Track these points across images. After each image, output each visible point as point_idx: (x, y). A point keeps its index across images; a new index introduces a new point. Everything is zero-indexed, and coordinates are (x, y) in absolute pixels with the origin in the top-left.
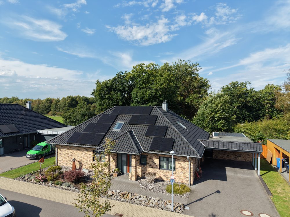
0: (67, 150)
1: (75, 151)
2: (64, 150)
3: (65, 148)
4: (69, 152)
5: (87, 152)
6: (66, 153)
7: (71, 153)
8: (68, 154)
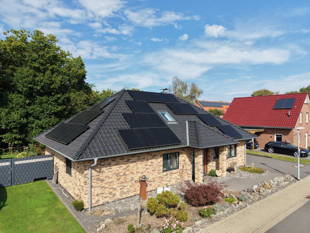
0: (116, 166)
1: (131, 165)
2: (108, 168)
3: (109, 165)
4: (121, 170)
5: (153, 160)
6: (113, 173)
7: (125, 171)
8: (117, 175)
